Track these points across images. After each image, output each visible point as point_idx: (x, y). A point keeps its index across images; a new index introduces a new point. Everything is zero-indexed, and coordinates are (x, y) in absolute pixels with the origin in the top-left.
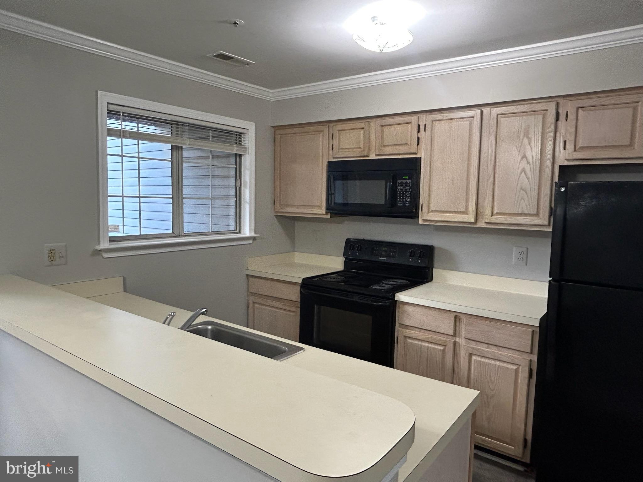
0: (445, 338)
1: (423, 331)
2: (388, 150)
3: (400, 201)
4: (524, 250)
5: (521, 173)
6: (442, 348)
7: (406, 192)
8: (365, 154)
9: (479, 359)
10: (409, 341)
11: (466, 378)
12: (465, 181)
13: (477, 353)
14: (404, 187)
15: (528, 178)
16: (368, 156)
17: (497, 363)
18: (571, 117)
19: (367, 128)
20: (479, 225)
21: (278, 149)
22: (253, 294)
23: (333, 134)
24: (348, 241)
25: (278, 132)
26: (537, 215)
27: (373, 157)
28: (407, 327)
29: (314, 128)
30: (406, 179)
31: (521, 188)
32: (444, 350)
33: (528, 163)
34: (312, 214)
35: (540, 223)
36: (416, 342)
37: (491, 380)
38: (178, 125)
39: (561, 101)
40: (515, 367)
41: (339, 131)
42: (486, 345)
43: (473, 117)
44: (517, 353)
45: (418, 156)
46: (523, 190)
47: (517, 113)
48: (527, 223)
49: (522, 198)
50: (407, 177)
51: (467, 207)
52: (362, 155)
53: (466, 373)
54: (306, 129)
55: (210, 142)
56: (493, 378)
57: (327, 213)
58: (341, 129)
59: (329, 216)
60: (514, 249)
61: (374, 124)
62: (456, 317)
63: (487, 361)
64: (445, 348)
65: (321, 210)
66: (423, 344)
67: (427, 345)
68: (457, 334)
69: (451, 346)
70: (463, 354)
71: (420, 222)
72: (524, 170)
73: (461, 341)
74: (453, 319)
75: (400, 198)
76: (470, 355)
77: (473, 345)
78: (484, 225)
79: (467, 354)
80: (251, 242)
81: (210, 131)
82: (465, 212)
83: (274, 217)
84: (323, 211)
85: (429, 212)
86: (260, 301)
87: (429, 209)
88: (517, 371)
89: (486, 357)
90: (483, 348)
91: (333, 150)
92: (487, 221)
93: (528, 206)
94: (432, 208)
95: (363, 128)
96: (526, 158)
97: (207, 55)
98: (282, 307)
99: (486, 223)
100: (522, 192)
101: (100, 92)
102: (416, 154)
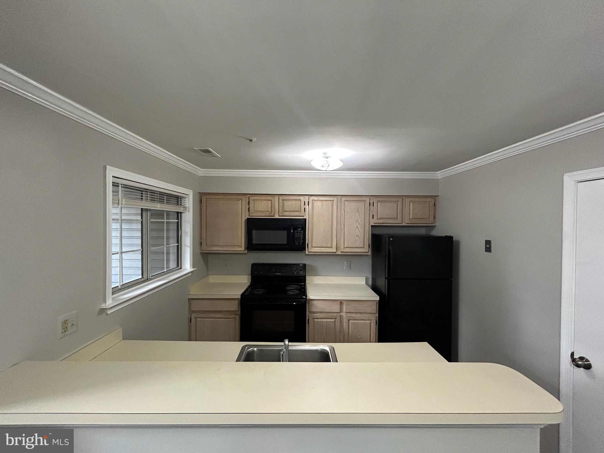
0: (335, 315)
1: (323, 313)
2: (287, 214)
3: (297, 242)
4: (349, 262)
5: (356, 228)
6: (334, 320)
7: (300, 237)
8: (272, 214)
9: (353, 321)
10: (316, 320)
11: (347, 332)
12: (330, 232)
13: (351, 318)
14: (299, 235)
15: (359, 231)
16: (274, 216)
17: (362, 321)
18: (375, 204)
19: (273, 200)
20: (337, 253)
21: (204, 208)
22: (194, 312)
23: (249, 201)
24: (253, 265)
25: (203, 197)
26: (364, 247)
27: (277, 217)
28: (313, 313)
29: (235, 197)
30: (299, 230)
31: (356, 235)
32: (335, 321)
33: (359, 224)
34: (234, 251)
35: (365, 251)
36: (320, 320)
37: (359, 330)
38: (147, 192)
39: (371, 198)
40: (369, 322)
41: (253, 200)
42: (355, 314)
43: (333, 201)
44: (370, 314)
45: (304, 218)
46: (357, 236)
47: (353, 201)
48: (360, 251)
49: (357, 240)
50: (300, 229)
51: (332, 244)
52: (270, 215)
53: (347, 330)
54: (228, 197)
55: (165, 204)
56: (360, 329)
57: (245, 250)
58: (254, 199)
59: (246, 252)
60: (345, 262)
61: (277, 198)
62: (341, 302)
63: (357, 321)
64: (335, 320)
65: (241, 248)
66: (324, 320)
67: (326, 320)
68: (341, 311)
69: (339, 318)
70: (345, 321)
71: (307, 253)
72: (357, 227)
73: (343, 314)
74: (339, 304)
75: (297, 241)
76: (349, 320)
77: (349, 315)
78: (340, 253)
79: (348, 320)
80: (190, 274)
81: (165, 196)
82: (331, 247)
83: (200, 254)
84: (243, 249)
85: (312, 248)
86: (202, 315)
87: (312, 246)
88: (371, 323)
89: (356, 320)
90: (354, 315)
91: (249, 211)
92: (342, 251)
93: (359, 243)
94: (314, 245)
95: (271, 200)
96: (358, 222)
97: (195, 148)
98: (222, 316)
99: (341, 252)
100: (357, 237)
101: (108, 167)
102: (303, 216)
